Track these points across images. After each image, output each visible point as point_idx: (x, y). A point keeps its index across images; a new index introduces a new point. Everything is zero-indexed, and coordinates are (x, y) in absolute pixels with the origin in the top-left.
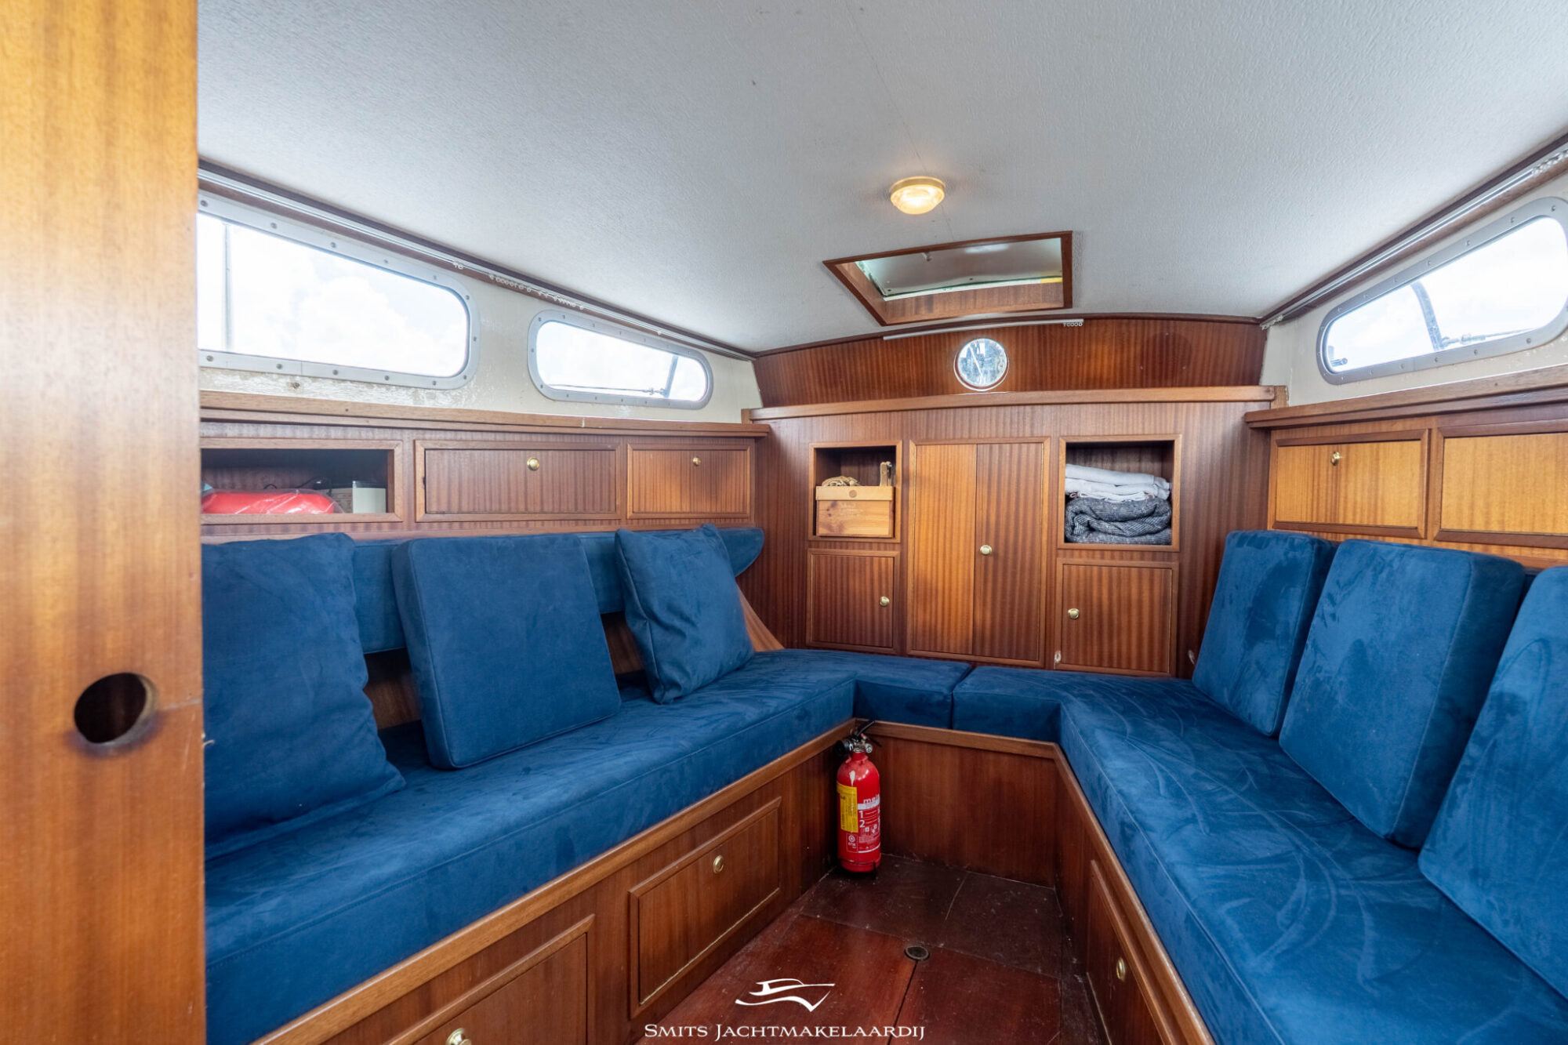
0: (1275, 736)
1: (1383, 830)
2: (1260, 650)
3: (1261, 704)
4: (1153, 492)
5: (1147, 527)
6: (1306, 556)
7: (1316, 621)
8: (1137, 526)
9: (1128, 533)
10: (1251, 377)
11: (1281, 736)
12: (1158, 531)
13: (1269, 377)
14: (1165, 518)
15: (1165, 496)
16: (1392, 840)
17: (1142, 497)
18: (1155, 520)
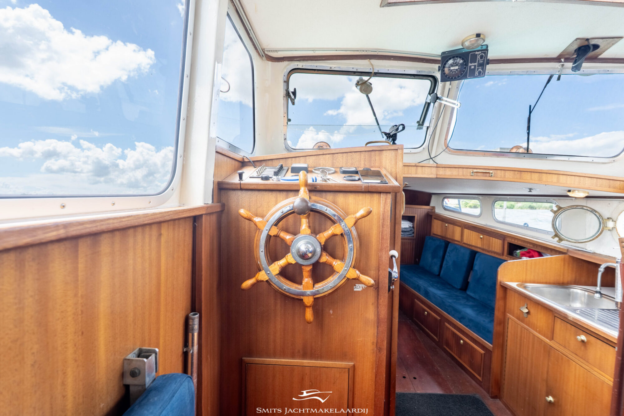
0: (439, 275)
1: (459, 288)
2: (435, 260)
3: (436, 269)
4: (410, 225)
5: (409, 233)
6: (443, 244)
7: (446, 256)
8: (408, 233)
9: (406, 235)
10: (428, 204)
11: (441, 275)
12: (411, 234)
13: (432, 204)
14: (413, 232)
15: (412, 226)
16: (460, 289)
17: (408, 227)
18: (411, 232)
